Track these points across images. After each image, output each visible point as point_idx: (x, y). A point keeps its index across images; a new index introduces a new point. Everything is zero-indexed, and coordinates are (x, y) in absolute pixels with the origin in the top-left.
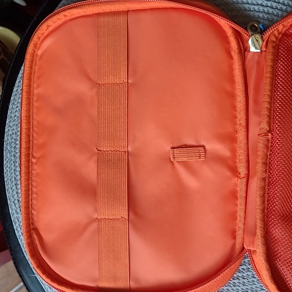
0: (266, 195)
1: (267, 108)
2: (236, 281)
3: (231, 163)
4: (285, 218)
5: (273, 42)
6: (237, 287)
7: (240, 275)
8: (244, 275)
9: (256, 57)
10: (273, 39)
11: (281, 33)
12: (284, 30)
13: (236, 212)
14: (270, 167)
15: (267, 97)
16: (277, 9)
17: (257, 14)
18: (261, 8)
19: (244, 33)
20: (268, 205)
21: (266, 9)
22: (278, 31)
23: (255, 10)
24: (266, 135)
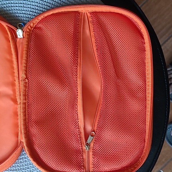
0: (27, 112)
1: (24, 66)
2: (21, 160)
3: (13, 97)
4: (37, 123)
5: (28, 32)
6: (22, 164)
7: (23, 156)
8: (25, 156)
9: (21, 41)
10: (28, 30)
11: (33, 27)
12: (34, 26)
13: (18, 123)
14: (28, 97)
15: (24, 60)
16: (33, 15)
17: (22, 18)
18: (25, 15)
19: (15, 29)
20: (28, 117)
21: (27, 16)
22: (31, 26)
23: (22, 16)
24: (24, 80)
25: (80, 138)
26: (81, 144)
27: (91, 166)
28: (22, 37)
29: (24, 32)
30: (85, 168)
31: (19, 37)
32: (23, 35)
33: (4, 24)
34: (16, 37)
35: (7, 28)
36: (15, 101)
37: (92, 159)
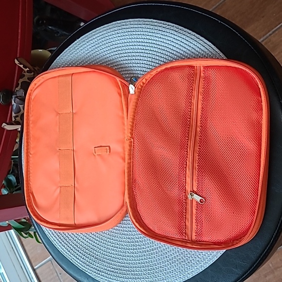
11: (145, 83)
12: (147, 81)
19: (128, 84)
22: (143, 82)
25: (186, 203)
26: (186, 210)
27: (194, 234)
28: (134, 93)
29: (135, 88)
30: (188, 236)
31: (131, 93)
32: (135, 91)
33: (118, 79)
34: (129, 92)
35: (119, 83)
36: (124, 159)
37: (195, 226)
